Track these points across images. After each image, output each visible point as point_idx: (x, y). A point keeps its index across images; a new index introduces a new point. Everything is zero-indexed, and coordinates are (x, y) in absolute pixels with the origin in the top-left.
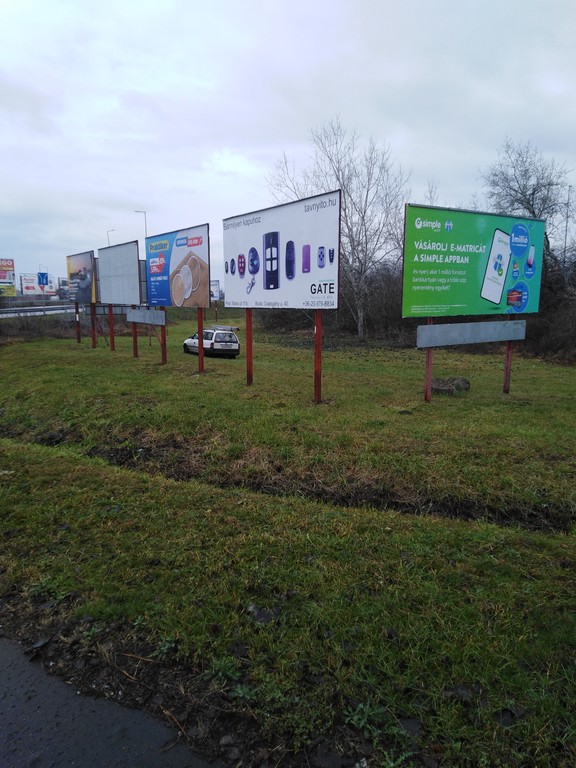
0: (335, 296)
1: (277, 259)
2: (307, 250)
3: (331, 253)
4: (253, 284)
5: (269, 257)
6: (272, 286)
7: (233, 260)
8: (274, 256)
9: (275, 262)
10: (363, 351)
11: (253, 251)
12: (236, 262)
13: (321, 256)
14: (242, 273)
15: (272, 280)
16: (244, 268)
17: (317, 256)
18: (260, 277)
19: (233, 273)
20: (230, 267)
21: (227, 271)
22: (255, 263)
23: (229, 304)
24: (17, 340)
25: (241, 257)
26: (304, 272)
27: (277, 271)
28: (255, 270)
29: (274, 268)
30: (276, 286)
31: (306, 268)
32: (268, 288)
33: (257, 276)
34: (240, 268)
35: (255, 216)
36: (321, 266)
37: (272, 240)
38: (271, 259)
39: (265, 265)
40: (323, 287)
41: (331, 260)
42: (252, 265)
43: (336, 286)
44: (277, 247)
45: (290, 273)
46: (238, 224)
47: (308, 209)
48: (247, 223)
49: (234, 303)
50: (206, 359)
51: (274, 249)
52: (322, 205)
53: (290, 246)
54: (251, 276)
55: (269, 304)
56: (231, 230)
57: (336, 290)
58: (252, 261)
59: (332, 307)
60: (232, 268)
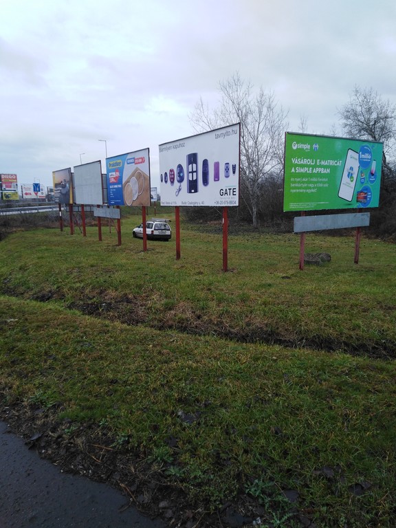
0: (237, 197)
1: (196, 172)
2: (217, 165)
3: (234, 167)
4: (180, 190)
5: (190, 170)
6: (193, 191)
7: (166, 173)
8: (195, 170)
9: (195, 174)
10: (257, 235)
11: (180, 167)
12: (168, 174)
13: (227, 170)
14: (172, 182)
15: (193, 187)
16: (173, 179)
17: (224, 169)
18: (185, 184)
19: (166, 182)
20: (164, 178)
21: (162, 181)
22: (181, 175)
23: (163, 203)
24: (19, 229)
25: (171, 171)
26: (215, 180)
27: (196, 180)
28: (181, 180)
29: (195, 178)
30: (196, 191)
31: (217, 177)
32: (190, 192)
33: (182, 184)
34: (171, 179)
35: (181, 142)
36: (227, 177)
37: (192, 158)
38: (192, 172)
39: (188, 176)
40: (228, 191)
41: (234, 172)
42: (179, 176)
43: (237, 190)
44: (196, 163)
45: (206, 182)
46: (169, 148)
47: (217, 137)
48: (175, 147)
49: (168, 203)
50: (148, 242)
51: (194, 165)
52: (227, 134)
53: (205, 163)
54: (179, 184)
55: (191, 203)
56: (165, 152)
57: (237, 193)
58: (179, 173)
59: (235, 205)
60: (165, 178)
